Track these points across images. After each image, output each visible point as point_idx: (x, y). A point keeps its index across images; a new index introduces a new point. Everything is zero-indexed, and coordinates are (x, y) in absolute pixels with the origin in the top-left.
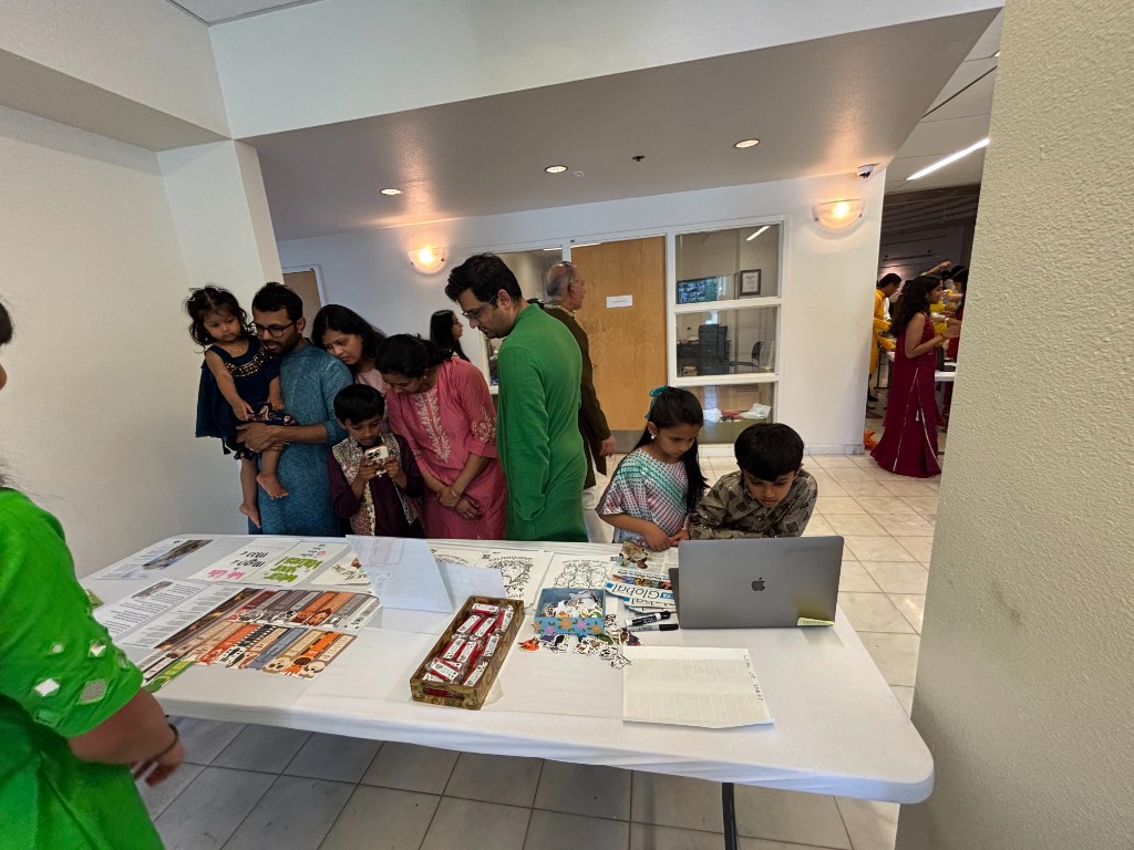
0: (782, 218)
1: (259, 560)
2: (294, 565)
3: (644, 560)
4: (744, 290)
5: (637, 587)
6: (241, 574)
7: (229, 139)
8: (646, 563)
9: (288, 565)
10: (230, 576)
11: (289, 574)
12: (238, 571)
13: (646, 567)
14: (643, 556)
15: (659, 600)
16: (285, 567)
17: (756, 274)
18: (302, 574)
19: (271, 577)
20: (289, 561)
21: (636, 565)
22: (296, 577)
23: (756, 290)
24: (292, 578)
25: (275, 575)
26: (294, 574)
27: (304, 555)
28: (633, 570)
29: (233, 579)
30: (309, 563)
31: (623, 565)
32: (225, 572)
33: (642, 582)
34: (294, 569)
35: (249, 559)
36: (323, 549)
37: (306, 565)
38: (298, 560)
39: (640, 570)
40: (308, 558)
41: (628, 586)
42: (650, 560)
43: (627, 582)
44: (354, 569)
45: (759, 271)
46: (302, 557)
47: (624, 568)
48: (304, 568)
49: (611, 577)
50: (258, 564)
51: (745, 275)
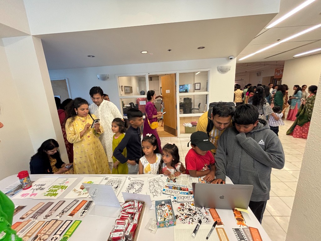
0: (209, 69)
1: (43, 187)
2: (56, 189)
3: (175, 179)
4: (196, 88)
5: (173, 190)
6: (36, 194)
7: (30, 35)
8: (176, 180)
9: (54, 189)
10: (31, 195)
11: (54, 193)
12: (34, 193)
13: (176, 182)
14: (175, 178)
15: (180, 195)
16: (53, 190)
17: (199, 84)
18: (60, 192)
19: (47, 195)
20: (54, 187)
21: (172, 181)
22: (58, 194)
23: (199, 88)
24: (55, 195)
25: (49, 194)
26: (57, 193)
27: (60, 184)
28: (172, 183)
29: (33, 197)
30: (62, 187)
31: (168, 181)
32: (28, 194)
33: (175, 188)
34: (56, 191)
35: (38, 187)
36: (67, 181)
37: (61, 188)
38: (58, 186)
39: (174, 183)
40: (62, 185)
41: (170, 190)
42: (177, 179)
43: (170, 188)
44: (81, 190)
45: (200, 83)
46: (59, 185)
47: (168, 183)
48: (60, 189)
49: (165, 186)
50: (42, 189)
51: (196, 84)
